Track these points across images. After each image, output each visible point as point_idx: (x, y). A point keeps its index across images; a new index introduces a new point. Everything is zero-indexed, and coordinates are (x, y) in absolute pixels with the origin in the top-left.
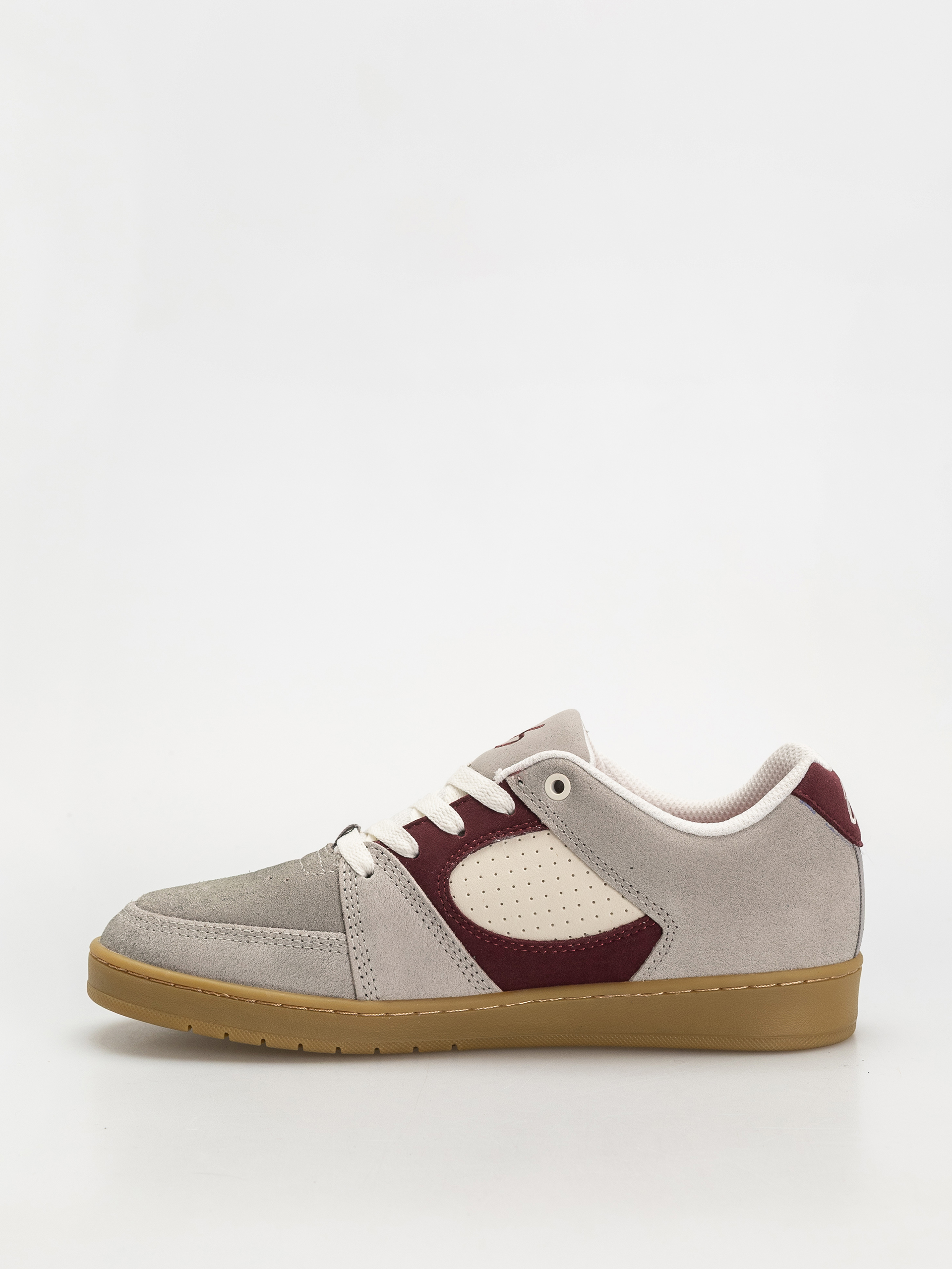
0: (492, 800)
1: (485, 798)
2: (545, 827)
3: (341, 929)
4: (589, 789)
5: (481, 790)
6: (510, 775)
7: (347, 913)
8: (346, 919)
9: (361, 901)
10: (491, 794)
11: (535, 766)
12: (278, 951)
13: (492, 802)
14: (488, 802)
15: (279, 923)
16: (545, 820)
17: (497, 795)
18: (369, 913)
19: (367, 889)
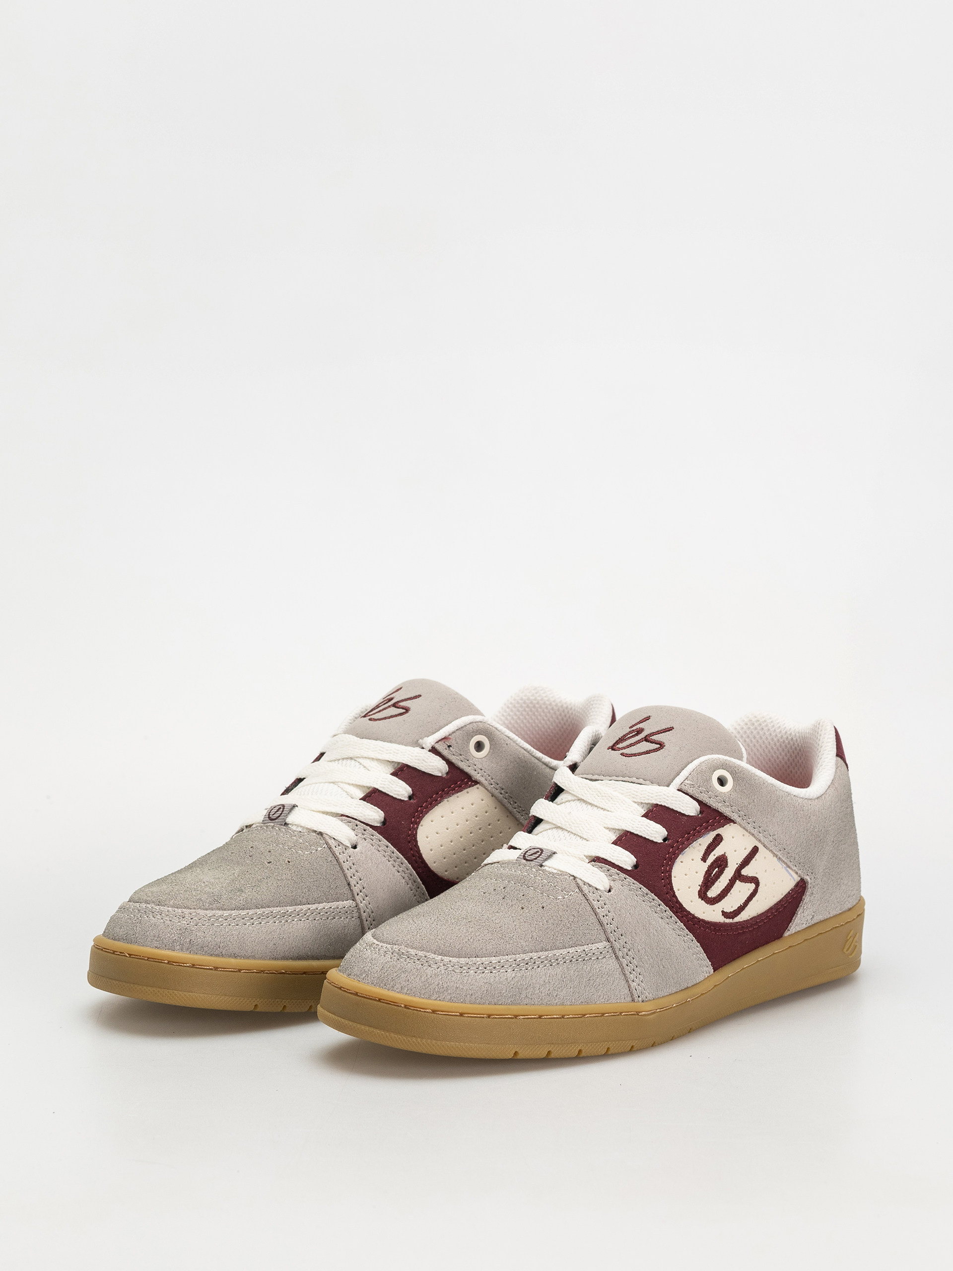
0: (430, 766)
1: (422, 765)
2: (476, 782)
3: (350, 896)
4: (505, 745)
5: (416, 758)
6: (437, 742)
7: (353, 882)
8: (353, 888)
9: (360, 870)
10: (426, 760)
11: (459, 731)
12: (312, 925)
13: (430, 767)
14: (426, 768)
15: (304, 900)
16: (476, 776)
17: (432, 761)
18: (369, 879)
19: (361, 858)
